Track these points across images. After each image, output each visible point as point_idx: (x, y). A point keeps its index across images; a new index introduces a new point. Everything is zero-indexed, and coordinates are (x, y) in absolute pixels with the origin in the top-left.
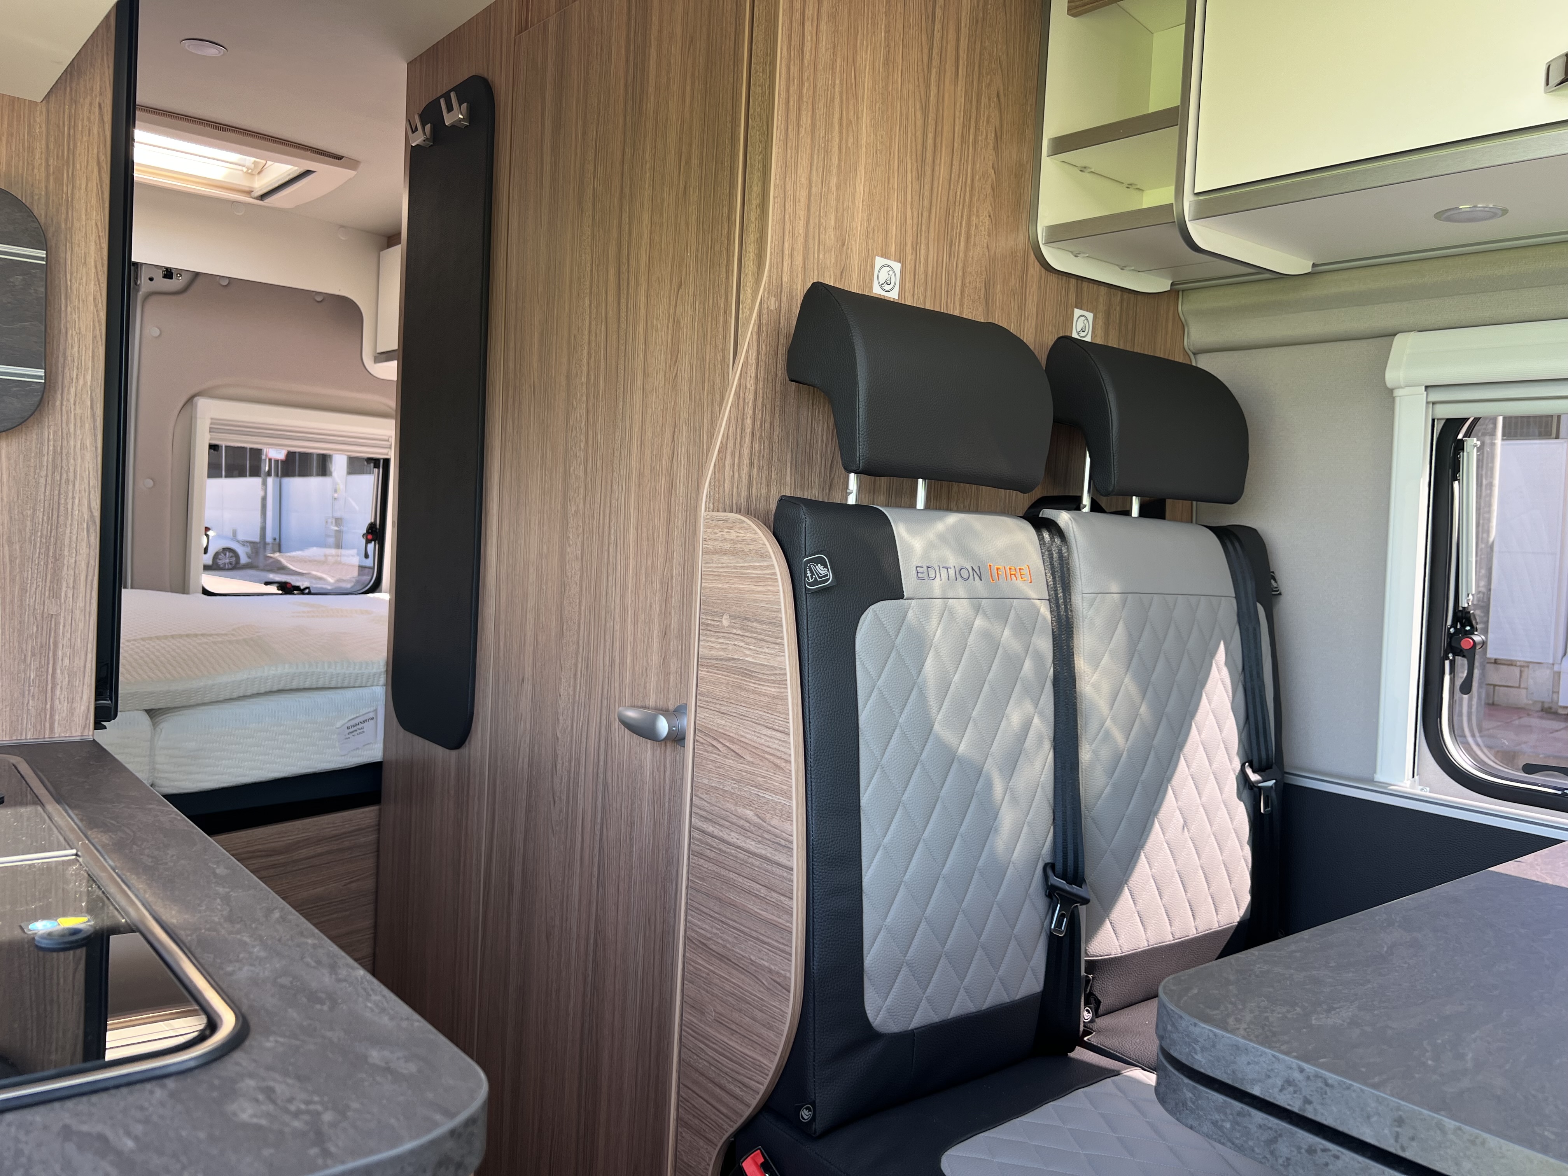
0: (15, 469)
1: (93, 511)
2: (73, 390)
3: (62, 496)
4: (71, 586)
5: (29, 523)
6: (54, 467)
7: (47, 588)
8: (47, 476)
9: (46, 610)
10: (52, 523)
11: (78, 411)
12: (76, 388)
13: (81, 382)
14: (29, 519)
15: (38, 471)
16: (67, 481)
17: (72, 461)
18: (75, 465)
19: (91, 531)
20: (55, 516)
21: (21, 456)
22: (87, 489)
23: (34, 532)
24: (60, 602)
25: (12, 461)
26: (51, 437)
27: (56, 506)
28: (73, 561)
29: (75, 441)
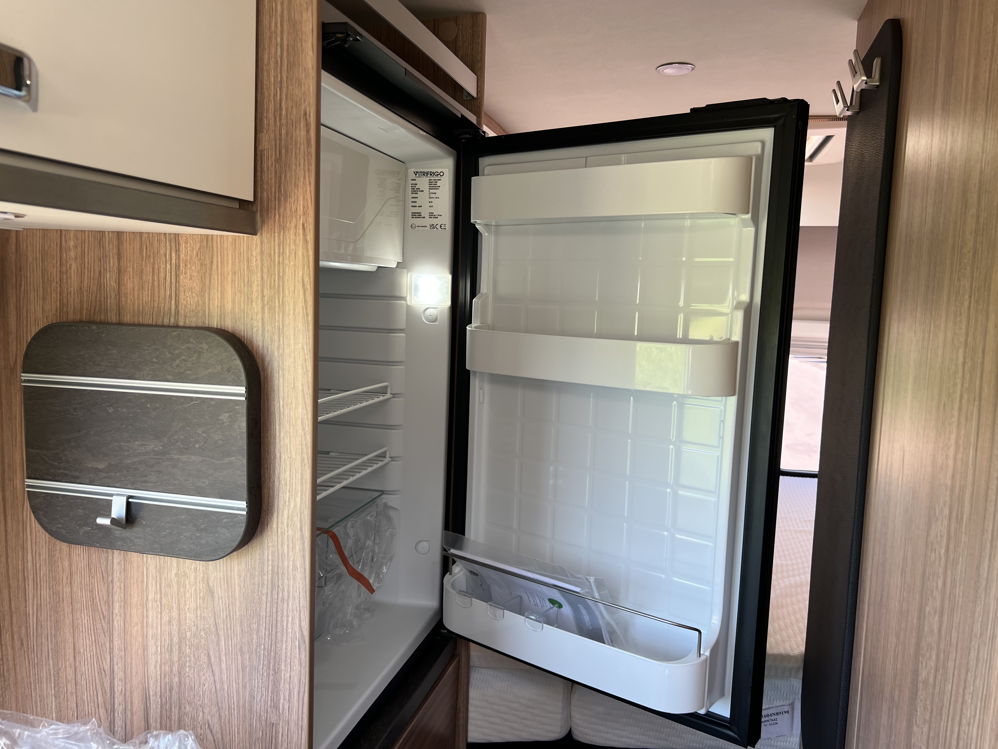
0: (244, 586)
1: (303, 630)
2: (286, 512)
3: (279, 614)
4: (287, 699)
5: (255, 636)
6: (273, 586)
7: (269, 698)
8: (267, 594)
9: (268, 718)
10: (272, 639)
11: (291, 532)
12: (289, 510)
13: (292, 505)
14: (255, 632)
15: (260, 589)
16: (283, 599)
17: (286, 581)
18: (289, 585)
19: (302, 649)
20: (274, 632)
21: (248, 575)
22: (298, 608)
23: (259, 645)
24: (279, 712)
25: (242, 578)
26: (270, 557)
27: (274, 623)
28: (288, 675)
29: (288, 562)
